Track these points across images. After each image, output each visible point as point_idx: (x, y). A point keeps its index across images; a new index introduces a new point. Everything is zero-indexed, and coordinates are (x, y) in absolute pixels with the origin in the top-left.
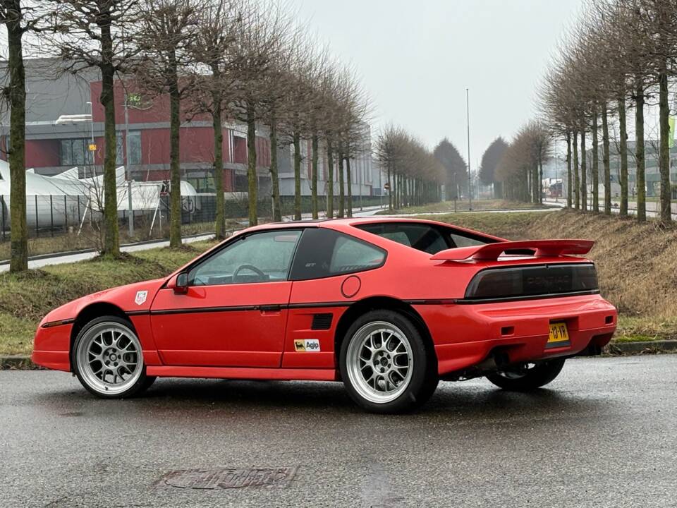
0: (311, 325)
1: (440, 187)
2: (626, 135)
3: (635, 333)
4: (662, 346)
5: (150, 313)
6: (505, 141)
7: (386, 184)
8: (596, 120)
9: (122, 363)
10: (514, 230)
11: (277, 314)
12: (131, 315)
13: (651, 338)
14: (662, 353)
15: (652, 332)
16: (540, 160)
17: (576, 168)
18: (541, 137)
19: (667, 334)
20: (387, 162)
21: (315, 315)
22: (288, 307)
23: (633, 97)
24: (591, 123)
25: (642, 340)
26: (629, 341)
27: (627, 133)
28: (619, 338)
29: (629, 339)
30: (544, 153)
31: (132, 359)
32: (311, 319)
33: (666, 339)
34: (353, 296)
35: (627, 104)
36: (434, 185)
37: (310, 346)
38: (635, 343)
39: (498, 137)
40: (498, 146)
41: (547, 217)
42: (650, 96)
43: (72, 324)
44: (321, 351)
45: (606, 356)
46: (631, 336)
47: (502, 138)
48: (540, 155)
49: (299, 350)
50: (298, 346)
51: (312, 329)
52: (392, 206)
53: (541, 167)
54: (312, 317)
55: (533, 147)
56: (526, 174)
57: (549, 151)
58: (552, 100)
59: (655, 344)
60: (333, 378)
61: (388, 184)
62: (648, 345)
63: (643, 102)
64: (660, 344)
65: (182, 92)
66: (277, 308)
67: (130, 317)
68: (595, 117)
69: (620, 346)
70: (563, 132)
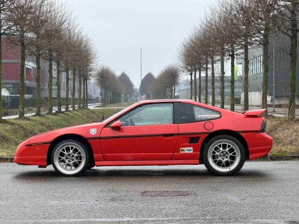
0: (188, 142)
1: (121, 96)
2: (224, 72)
3: (279, 152)
4: (291, 157)
5: (100, 138)
6: (152, 74)
7: (100, 93)
8: (207, 65)
9: (76, 160)
11: (172, 137)
12: (89, 139)
13: (286, 154)
14: (291, 160)
15: (286, 152)
16: (174, 84)
17: (196, 87)
18: (175, 73)
19: (293, 153)
20: (101, 82)
21: (191, 138)
22: (178, 134)
23: (230, 55)
24: (205, 66)
25: (283, 155)
26: (278, 155)
27: (225, 72)
28: (273, 154)
29: (278, 154)
30: (176, 81)
31: (79, 158)
32: (189, 139)
33: (292, 154)
34: (211, 130)
35: (225, 58)
36: (119, 94)
37: (188, 150)
38: (280, 156)
40: (149, 76)
42: (238, 55)
43: (50, 144)
44: (193, 152)
45: (268, 161)
46: (278, 153)
47: (151, 72)
48: (174, 81)
49: (181, 152)
50: (181, 150)
51: (189, 143)
52: (103, 103)
53: (175, 87)
54: (189, 138)
55: (171, 77)
56: (166, 90)
57: (178, 79)
59: (288, 156)
60: (199, 163)
61: (101, 93)
62: (286, 157)
63: (234, 57)
64: (290, 156)
65: (26, 45)
66: (173, 135)
67: (88, 140)
68: (207, 63)
69: (274, 157)
70: (188, 70)
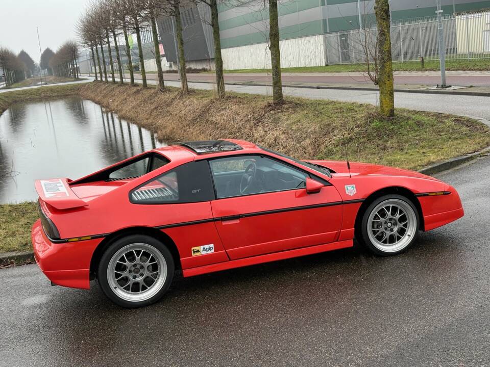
10: (72, 93)
39: (47, 47)
41: (87, 85)
58: (84, 30)
